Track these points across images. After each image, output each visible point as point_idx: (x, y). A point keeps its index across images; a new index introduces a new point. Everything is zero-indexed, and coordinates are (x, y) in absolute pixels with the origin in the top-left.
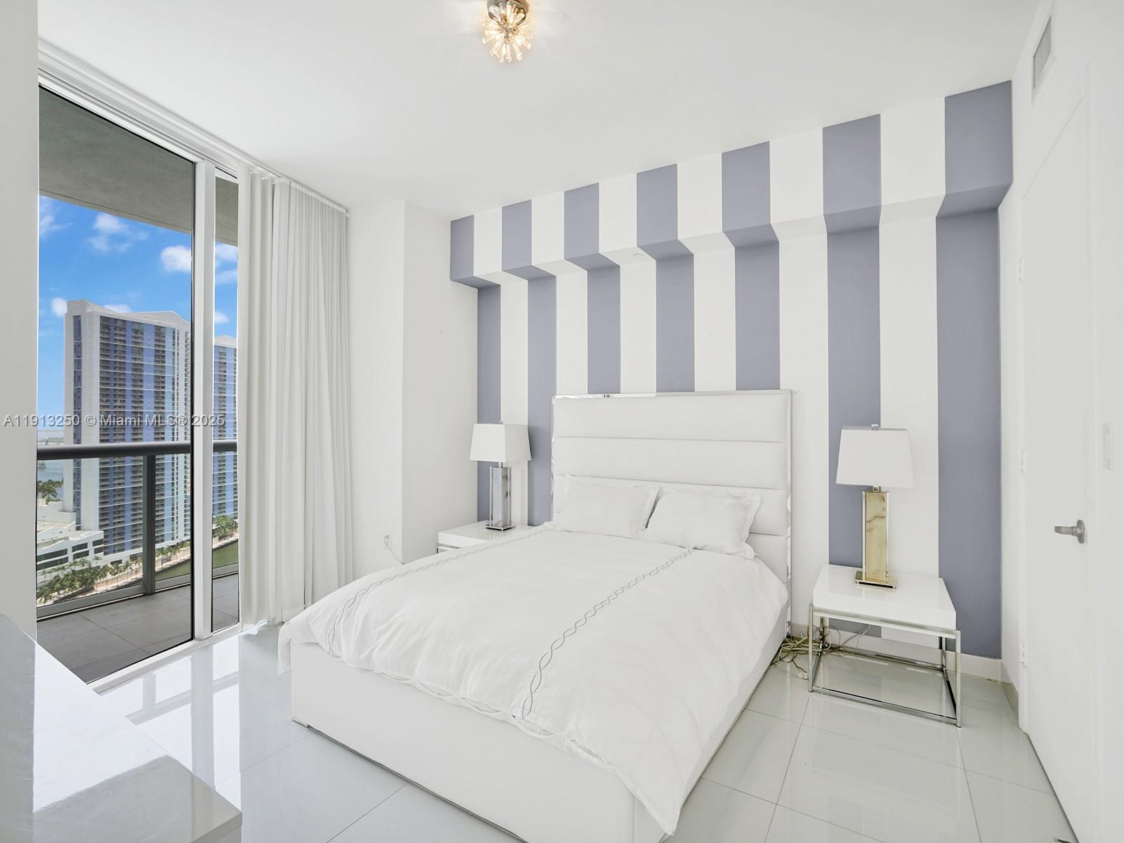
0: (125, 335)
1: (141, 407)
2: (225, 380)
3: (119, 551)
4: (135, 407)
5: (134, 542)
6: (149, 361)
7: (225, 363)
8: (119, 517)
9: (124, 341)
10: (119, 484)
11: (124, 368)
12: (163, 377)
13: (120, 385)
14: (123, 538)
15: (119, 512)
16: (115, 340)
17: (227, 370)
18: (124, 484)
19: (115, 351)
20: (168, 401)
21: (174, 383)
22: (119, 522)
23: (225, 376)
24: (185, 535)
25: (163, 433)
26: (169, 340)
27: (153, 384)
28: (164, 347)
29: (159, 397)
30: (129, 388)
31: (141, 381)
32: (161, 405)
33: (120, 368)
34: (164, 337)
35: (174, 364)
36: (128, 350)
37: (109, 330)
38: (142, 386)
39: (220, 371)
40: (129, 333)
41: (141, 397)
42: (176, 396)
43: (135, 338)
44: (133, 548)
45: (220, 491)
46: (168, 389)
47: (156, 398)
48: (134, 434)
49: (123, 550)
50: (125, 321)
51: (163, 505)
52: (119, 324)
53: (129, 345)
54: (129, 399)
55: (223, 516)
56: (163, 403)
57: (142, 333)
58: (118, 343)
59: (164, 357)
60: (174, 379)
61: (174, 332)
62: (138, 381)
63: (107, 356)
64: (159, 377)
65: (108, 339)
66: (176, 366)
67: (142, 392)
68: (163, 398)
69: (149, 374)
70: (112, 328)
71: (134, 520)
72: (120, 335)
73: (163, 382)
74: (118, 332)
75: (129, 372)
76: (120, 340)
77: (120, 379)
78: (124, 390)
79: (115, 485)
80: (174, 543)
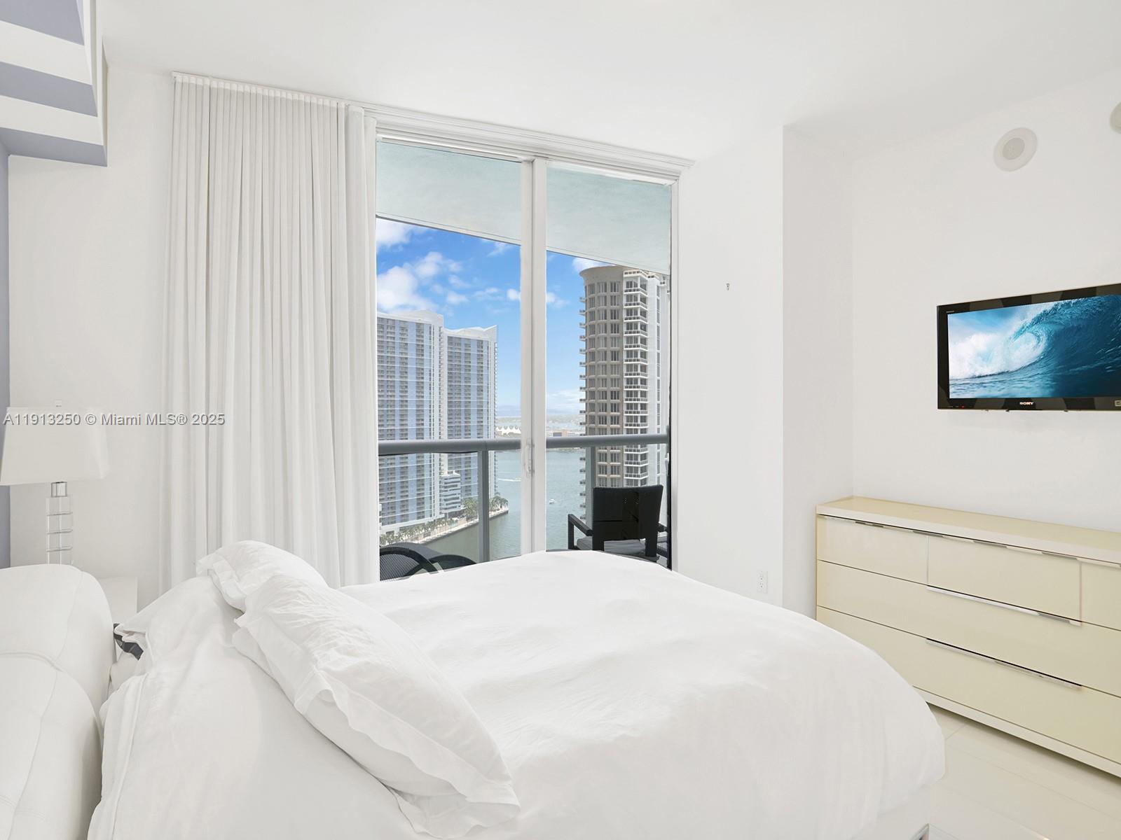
0: (394, 333)
1: (406, 396)
2: (470, 370)
3: (392, 523)
4: (401, 396)
5: (402, 516)
6: (412, 355)
7: (470, 354)
8: (392, 493)
9: (394, 338)
10: (391, 464)
11: (394, 362)
12: (423, 369)
13: (391, 377)
14: (394, 512)
15: (391, 488)
16: (388, 337)
17: (472, 361)
18: (394, 463)
19: (388, 347)
20: (426, 390)
21: (430, 374)
22: (391, 498)
23: (470, 366)
24: (441, 513)
25: (423, 420)
26: (426, 335)
27: (415, 376)
28: (423, 341)
29: (420, 386)
30: (397, 379)
31: (406, 373)
32: (421, 394)
33: (391, 362)
34: (423, 332)
35: (430, 357)
36: (397, 346)
37: (383, 329)
38: (406, 377)
39: (466, 362)
40: (397, 331)
41: (406, 387)
42: (432, 386)
43: (402, 334)
44: (402, 521)
45: (466, 475)
46: (426, 380)
47: (418, 387)
48: (402, 420)
49: (395, 522)
50: (394, 320)
51: (423, 485)
52: (390, 323)
53: (397, 341)
54: (397, 389)
55: (469, 498)
56: (423, 393)
57: (407, 330)
58: (389, 340)
59: (423, 350)
60: (430, 371)
61: (430, 328)
62: (404, 373)
63: (382, 352)
64: (419, 368)
65: (382, 337)
66: (432, 359)
67: (406, 382)
68: (423, 387)
69: (412, 366)
70: (385, 327)
71: (402, 497)
72: (391, 333)
73: (422, 374)
74: (389, 330)
75: (397, 365)
76: (391, 337)
77: (391, 372)
78: (394, 381)
79: (388, 464)
80: (431, 520)
